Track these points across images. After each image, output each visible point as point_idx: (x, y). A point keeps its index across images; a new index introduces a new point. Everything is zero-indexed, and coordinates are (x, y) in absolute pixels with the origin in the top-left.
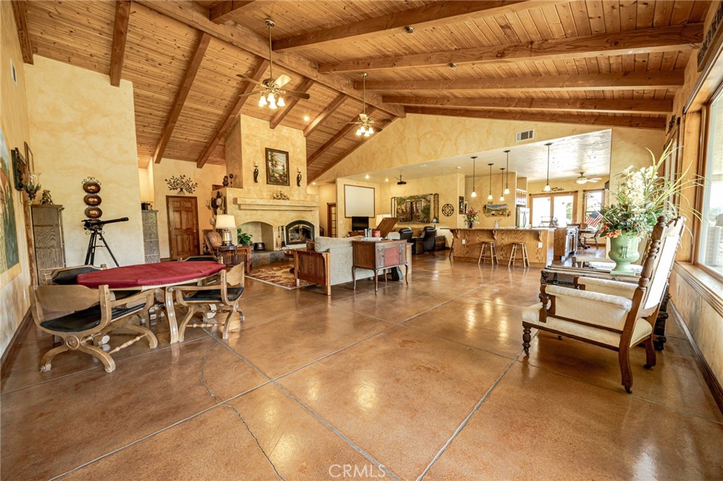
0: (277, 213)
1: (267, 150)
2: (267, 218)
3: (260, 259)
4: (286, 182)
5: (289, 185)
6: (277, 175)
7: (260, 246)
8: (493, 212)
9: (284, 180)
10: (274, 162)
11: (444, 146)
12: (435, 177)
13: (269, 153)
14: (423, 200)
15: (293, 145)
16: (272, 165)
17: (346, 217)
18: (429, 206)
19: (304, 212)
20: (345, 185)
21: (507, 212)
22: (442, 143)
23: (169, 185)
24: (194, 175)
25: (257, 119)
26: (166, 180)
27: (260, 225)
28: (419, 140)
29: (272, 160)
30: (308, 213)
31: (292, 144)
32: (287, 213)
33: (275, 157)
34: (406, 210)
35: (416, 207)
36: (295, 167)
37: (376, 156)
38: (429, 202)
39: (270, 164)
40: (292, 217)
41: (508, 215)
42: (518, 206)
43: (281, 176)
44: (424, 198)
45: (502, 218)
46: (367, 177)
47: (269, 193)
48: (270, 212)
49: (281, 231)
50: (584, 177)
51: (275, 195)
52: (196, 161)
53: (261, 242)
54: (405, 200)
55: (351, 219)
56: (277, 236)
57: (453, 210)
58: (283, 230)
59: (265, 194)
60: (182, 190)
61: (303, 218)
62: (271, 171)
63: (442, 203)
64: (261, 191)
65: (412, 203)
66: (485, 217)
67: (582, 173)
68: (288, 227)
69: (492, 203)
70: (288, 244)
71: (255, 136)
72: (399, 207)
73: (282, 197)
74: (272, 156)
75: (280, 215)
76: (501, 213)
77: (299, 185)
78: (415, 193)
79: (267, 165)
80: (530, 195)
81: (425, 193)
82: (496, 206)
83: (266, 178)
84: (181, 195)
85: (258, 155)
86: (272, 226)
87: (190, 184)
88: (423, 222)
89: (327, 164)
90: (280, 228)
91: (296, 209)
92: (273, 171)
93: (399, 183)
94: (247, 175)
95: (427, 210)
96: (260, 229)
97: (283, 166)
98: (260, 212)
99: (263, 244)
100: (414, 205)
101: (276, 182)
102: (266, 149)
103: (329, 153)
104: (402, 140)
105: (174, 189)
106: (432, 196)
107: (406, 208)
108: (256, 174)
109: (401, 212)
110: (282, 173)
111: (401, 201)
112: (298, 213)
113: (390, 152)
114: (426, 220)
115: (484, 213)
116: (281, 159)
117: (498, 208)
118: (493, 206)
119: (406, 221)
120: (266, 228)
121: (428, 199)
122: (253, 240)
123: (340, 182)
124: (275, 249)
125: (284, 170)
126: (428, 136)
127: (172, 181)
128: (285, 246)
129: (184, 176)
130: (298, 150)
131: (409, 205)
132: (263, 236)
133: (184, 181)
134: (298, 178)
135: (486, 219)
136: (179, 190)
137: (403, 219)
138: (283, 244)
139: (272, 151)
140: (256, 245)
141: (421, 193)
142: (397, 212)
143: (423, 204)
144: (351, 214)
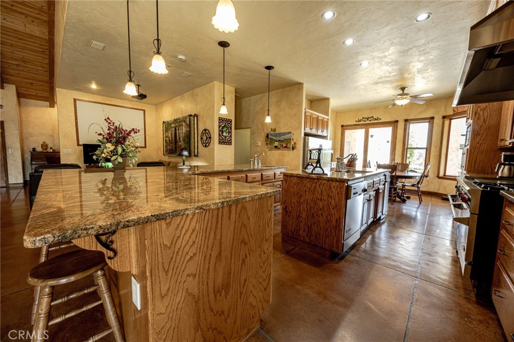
8: (276, 144)
12: (195, 91)
14: (184, 124)
17: (78, 145)
18: (189, 132)
20: (75, 100)
21: (292, 143)
34: (172, 138)
38: (188, 126)
41: (293, 149)
42: (307, 135)
44: (185, 121)
45: (286, 152)
50: (407, 94)
54: (170, 124)
57: (210, 138)
63: (201, 128)
65: (175, 129)
66: (267, 150)
67: (403, 89)
69: (275, 130)
72: (167, 134)
76: (284, 145)
80: (342, 126)
82: (280, 134)
95: (186, 138)
100: (178, 132)
106: (192, 118)
107: (172, 135)
109: (168, 140)
111: (168, 126)
115: (267, 144)
117: (282, 138)
118: (276, 135)
119: (172, 152)
123: (65, 94)
131: (173, 132)
135: (269, 153)
137: (170, 150)
143: (184, 129)
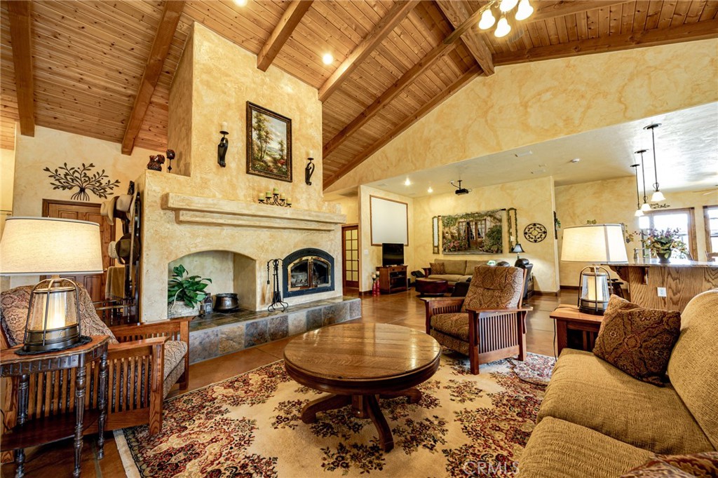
0: (266, 233)
1: (250, 107)
2: (243, 243)
3: (221, 342)
4: (285, 173)
5: (291, 181)
6: (267, 158)
7: (228, 303)
9: (282, 169)
10: (263, 133)
11: (589, 107)
12: (508, 185)
13: (254, 113)
14: (489, 218)
15: (301, 110)
16: (260, 137)
17: (372, 245)
18: (501, 227)
19: (317, 233)
20: (371, 196)
22: (584, 102)
23: (52, 180)
24: (114, 166)
25: (231, 43)
26: (47, 170)
27: (230, 256)
28: (525, 106)
29: (259, 128)
30: (324, 235)
31: (298, 107)
32: (286, 233)
33: (266, 123)
34: (459, 234)
35: (477, 229)
36: (303, 150)
37: (432, 144)
38: (500, 221)
39: (255, 135)
40: (293, 242)
43: (275, 161)
44: (490, 216)
46: (408, 183)
47: (251, 192)
48: (251, 231)
49: (272, 269)
51: (262, 196)
52: (120, 140)
53: (232, 291)
54: (456, 219)
55: (381, 248)
56: (263, 282)
57: (545, 232)
58: (276, 268)
59: (241, 193)
60: (82, 190)
61: (315, 243)
62: (256, 148)
63: (523, 222)
64: (233, 187)
65: (468, 224)
68: (287, 261)
69: (594, 222)
70: (287, 295)
71: (227, 75)
72: (447, 229)
73: (277, 199)
74: (259, 121)
75: (272, 236)
77: (308, 182)
78: (472, 209)
79: (249, 136)
81: (490, 208)
83: (244, 160)
84: (82, 199)
85: (230, 113)
86: (255, 260)
87: (104, 181)
88: (489, 251)
89: (344, 165)
90: (272, 265)
91: (303, 225)
92: (260, 149)
93: (458, 192)
94: (202, 147)
95: (496, 235)
96: (230, 264)
97: (281, 143)
98: (227, 231)
99: (234, 297)
100: (473, 227)
101: (266, 172)
102: (248, 103)
103: (350, 145)
104: (486, 112)
105: (64, 188)
106: (504, 213)
107: (458, 231)
108: (223, 148)
109: (450, 237)
110: (278, 157)
111: (449, 221)
112: (305, 234)
113: (460, 134)
114: (495, 248)
116: (276, 130)
119: (459, 250)
120: (241, 263)
121: (498, 217)
122: (213, 290)
123: (365, 191)
124: (259, 307)
125: (282, 150)
126: (547, 96)
127: (62, 172)
128: (279, 301)
129: (91, 165)
130: (309, 121)
131: (463, 227)
132: (235, 279)
133: (90, 174)
134: (307, 170)
136: (76, 189)
137: (454, 247)
138: (276, 298)
139: (261, 110)
140: (219, 299)
141: (483, 209)
142: (444, 237)
143: (490, 224)
144: (380, 240)
